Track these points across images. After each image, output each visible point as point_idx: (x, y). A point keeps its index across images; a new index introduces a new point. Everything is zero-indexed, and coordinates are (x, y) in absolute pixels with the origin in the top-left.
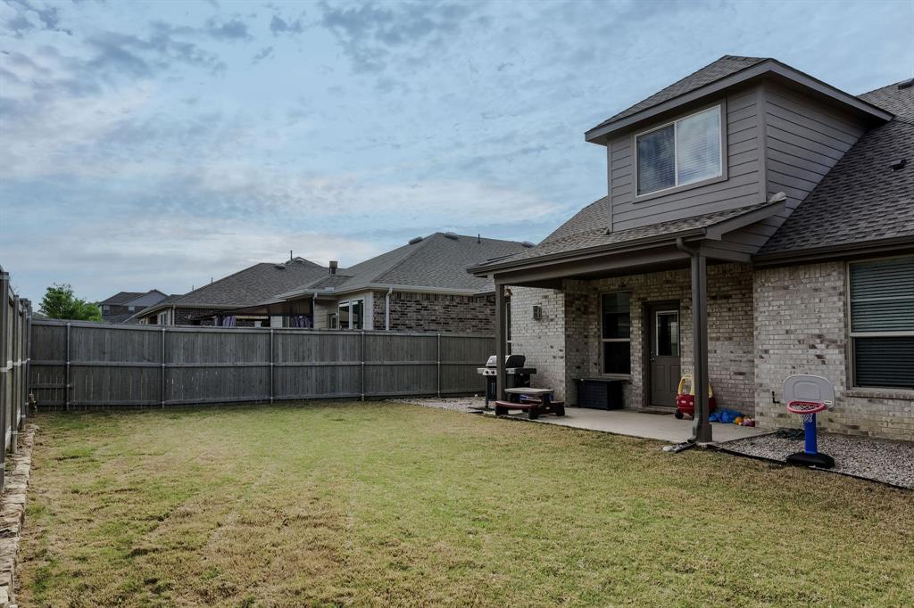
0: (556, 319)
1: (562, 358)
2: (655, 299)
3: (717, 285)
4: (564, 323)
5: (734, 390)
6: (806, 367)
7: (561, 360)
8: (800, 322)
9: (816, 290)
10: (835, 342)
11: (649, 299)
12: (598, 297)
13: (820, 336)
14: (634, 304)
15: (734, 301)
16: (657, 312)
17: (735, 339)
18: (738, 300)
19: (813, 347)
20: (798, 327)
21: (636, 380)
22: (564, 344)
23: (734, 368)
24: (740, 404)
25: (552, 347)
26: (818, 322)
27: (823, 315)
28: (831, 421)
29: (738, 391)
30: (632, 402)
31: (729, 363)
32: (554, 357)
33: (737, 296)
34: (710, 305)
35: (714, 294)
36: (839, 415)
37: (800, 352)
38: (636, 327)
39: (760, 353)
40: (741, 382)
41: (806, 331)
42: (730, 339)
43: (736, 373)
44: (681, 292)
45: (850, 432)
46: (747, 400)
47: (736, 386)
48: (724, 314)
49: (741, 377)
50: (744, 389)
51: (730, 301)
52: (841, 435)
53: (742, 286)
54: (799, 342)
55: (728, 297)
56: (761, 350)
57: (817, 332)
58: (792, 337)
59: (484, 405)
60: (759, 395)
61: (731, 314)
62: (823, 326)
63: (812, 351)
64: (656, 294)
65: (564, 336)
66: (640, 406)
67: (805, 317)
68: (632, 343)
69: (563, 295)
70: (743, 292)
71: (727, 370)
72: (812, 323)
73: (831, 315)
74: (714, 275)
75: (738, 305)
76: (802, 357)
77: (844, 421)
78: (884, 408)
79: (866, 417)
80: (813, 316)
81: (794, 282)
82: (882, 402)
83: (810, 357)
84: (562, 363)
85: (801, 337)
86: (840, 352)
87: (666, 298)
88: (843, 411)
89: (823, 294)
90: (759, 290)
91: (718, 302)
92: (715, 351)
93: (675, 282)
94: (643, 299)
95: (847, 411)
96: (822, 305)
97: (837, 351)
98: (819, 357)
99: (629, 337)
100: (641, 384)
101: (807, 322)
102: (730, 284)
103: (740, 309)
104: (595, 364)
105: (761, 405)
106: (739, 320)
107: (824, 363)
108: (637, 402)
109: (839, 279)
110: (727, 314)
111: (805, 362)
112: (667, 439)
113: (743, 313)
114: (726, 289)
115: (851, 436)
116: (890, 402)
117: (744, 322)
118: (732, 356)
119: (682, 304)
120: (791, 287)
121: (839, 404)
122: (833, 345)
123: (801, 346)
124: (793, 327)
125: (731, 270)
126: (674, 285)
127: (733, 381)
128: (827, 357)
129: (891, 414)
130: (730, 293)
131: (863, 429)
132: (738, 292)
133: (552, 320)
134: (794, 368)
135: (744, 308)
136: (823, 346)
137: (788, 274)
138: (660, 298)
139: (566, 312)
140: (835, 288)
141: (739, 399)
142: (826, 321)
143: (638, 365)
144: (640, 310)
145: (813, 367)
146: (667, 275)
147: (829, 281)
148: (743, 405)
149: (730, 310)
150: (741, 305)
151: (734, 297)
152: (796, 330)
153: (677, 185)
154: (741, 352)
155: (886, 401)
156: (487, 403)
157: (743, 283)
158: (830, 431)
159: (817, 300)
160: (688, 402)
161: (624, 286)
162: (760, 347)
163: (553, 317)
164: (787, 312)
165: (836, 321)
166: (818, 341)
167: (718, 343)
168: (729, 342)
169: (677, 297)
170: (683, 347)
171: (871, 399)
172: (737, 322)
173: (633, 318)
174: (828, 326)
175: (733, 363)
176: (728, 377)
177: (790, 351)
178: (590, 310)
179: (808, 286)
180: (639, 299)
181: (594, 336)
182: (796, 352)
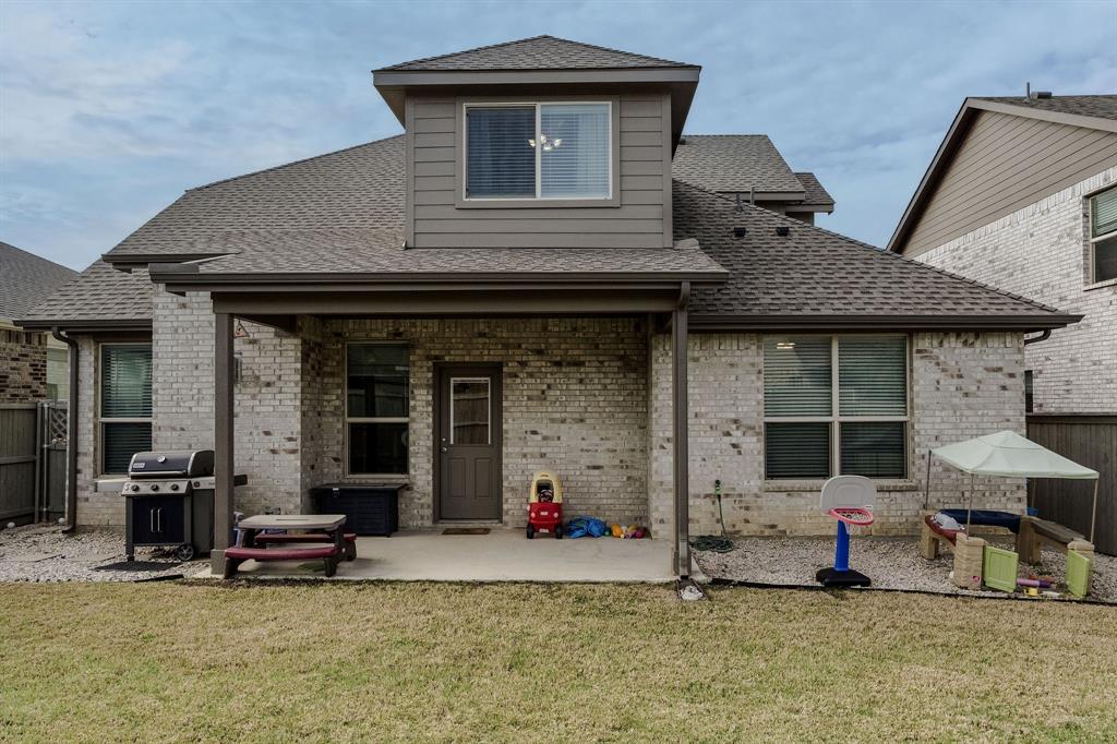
0: (278, 384)
1: (294, 452)
2: (458, 359)
3: (563, 346)
4: (299, 390)
5: (586, 490)
6: (719, 458)
7: (292, 456)
8: (712, 403)
9: (732, 365)
10: (753, 428)
11: (447, 359)
12: (343, 348)
13: (736, 421)
14: (419, 363)
15: (588, 370)
16: (452, 379)
17: (588, 421)
18: (594, 370)
19: (728, 434)
20: (710, 409)
21: (420, 483)
22: (298, 427)
23: (585, 460)
24: (594, 508)
25: (267, 433)
26: (734, 405)
27: (740, 397)
28: (747, 521)
29: (592, 490)
30: (412, 518)
31: (580, 453)
32: (274, 452)
33: (593, 364)
34: (552, 374)
35: (558, 359)
36: (756, 514)
37: (712, 440)
38: (421, 401)
39: (661, 442)
40: (598, 479)
41: (719, 415)
42: (582, 421)
43: (589, 467)
44: (503, 352)
45: (767, 532)
46: (605, 501)
47: (589, 484)
48: (572, 387)
49: (597, 472)
50: (600, 488)
51: (582, 369)
52: (758, 537)
53: (599, 351)
54: (711, 427)
55: (580, 364)
56: (663, 439)
57: (733, 416)
58: (703, 421)
59: (124, 558)
60: (658, 497)
61: (583, 388)
62: (740, 409)
63: (727, 439)
64: (458, 352)
65: (298, 414)
66: (428, 523)
67: (718, 397)
68: (413, 426)
69: (298, 341)
70: (601, 358)
71: (576, 462)
72: (727, 405)
73: (749, 396)
74: (559, 332)
75: (593, 375)
76: (714, 446)
77: (762, 520)
78: (803, 502)
79: (784, 513)
80: (727, 397)
81: (706, 353)
82: (800, 495)
83: (723, 447)
84: (295, 461)
85: (714, 422)
86: (759, 441)
87: (478, 359)
88: (760, 508)
89: (740, 371)
90: (660, 360)
91: (564, 370)
92: (559, 438)
93: (495, 337)
94: (436, 357)
95: (765, 509)
96: (739, 384)
97: (755, 439)
98: (734, 446)
99: (408, 416)
100: (431, 488)
101: (722, 403)
102: (582, 346)
103: (596, 381)
104: (336, 460)
105: (661, 509)
106: (595, 395)
107: (740, 453)
108: (422, 518)
109: (758, 354)
110: (577, 387)
111: (718, 452)
112: (643, 579)
113: (599, 387)
114: (576, 352)
115: (768, 537)
116: (809, 495)
117: (602, 398)
118: (584, 445)
119: (505, 369)
120: (702, 359)
121: (756, 501)
122: (751, 432)
123: (714, 433)
124: (703, 410)
125: (584, 328)
126: (492, 340)
127: (585, 478)
128: (744, 446)
129: (809, 507)
130: (582, 359)
131: (780, 528)
132: (594, 358)
133: (268, 385)
134: (704, 460)
135: (603, 381)
136: (739, 433)
137: (698, 342)
138: (467, 359)
139: (303, 372)
140: (753, 365)
141: (592, 502)
142: (743, 403)
143: (425, 460)
144: (430, 375)
145: (727, 459)
146: (482, 326)
147: (747, 356)
148: (598, 508)
149: (581, 381)
150: (597, 375)
151: (587, 364)
152: (707, 413)
153: (539, 196)
154: (598, 438)
155: (804, 494)
156: (130, 551)
157: (601, 346)
158: (745, 533)
159: (733, 378)
160: (551, 513)
161: (400, 334)
162: (661, 435)
163: (274, 379)
164: (696, 391)
165: (754, 403)
166: (734, 426)
167: (563, 426)
168: (580, 424)
169: (497, 359)
170: (507, 432)
171: (789, 492)
172: (592, 398)
173: (415, 386)
174: (745, 409)
175: (585, 454)
176: (578, 473)
177: (699, 440)
178: (327, 369)
179: (723, 360)
180: (428, 358)
181: (333, 414)
182: (707, 440)
